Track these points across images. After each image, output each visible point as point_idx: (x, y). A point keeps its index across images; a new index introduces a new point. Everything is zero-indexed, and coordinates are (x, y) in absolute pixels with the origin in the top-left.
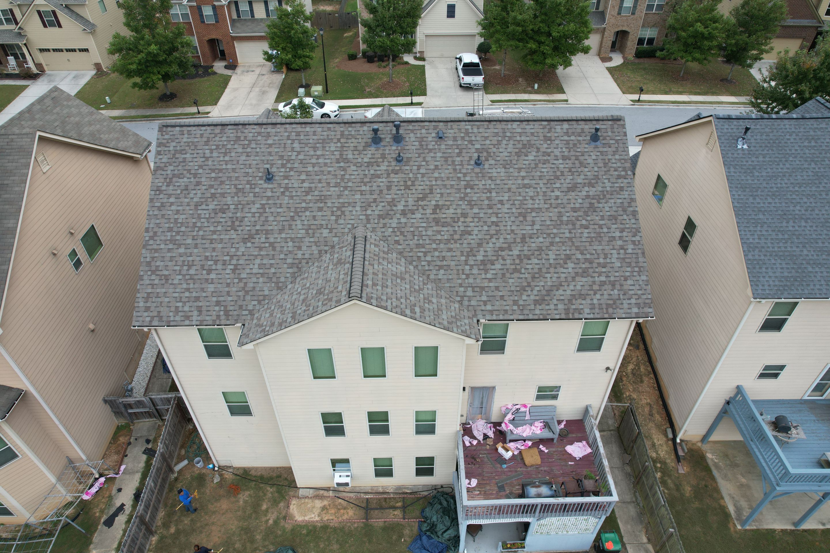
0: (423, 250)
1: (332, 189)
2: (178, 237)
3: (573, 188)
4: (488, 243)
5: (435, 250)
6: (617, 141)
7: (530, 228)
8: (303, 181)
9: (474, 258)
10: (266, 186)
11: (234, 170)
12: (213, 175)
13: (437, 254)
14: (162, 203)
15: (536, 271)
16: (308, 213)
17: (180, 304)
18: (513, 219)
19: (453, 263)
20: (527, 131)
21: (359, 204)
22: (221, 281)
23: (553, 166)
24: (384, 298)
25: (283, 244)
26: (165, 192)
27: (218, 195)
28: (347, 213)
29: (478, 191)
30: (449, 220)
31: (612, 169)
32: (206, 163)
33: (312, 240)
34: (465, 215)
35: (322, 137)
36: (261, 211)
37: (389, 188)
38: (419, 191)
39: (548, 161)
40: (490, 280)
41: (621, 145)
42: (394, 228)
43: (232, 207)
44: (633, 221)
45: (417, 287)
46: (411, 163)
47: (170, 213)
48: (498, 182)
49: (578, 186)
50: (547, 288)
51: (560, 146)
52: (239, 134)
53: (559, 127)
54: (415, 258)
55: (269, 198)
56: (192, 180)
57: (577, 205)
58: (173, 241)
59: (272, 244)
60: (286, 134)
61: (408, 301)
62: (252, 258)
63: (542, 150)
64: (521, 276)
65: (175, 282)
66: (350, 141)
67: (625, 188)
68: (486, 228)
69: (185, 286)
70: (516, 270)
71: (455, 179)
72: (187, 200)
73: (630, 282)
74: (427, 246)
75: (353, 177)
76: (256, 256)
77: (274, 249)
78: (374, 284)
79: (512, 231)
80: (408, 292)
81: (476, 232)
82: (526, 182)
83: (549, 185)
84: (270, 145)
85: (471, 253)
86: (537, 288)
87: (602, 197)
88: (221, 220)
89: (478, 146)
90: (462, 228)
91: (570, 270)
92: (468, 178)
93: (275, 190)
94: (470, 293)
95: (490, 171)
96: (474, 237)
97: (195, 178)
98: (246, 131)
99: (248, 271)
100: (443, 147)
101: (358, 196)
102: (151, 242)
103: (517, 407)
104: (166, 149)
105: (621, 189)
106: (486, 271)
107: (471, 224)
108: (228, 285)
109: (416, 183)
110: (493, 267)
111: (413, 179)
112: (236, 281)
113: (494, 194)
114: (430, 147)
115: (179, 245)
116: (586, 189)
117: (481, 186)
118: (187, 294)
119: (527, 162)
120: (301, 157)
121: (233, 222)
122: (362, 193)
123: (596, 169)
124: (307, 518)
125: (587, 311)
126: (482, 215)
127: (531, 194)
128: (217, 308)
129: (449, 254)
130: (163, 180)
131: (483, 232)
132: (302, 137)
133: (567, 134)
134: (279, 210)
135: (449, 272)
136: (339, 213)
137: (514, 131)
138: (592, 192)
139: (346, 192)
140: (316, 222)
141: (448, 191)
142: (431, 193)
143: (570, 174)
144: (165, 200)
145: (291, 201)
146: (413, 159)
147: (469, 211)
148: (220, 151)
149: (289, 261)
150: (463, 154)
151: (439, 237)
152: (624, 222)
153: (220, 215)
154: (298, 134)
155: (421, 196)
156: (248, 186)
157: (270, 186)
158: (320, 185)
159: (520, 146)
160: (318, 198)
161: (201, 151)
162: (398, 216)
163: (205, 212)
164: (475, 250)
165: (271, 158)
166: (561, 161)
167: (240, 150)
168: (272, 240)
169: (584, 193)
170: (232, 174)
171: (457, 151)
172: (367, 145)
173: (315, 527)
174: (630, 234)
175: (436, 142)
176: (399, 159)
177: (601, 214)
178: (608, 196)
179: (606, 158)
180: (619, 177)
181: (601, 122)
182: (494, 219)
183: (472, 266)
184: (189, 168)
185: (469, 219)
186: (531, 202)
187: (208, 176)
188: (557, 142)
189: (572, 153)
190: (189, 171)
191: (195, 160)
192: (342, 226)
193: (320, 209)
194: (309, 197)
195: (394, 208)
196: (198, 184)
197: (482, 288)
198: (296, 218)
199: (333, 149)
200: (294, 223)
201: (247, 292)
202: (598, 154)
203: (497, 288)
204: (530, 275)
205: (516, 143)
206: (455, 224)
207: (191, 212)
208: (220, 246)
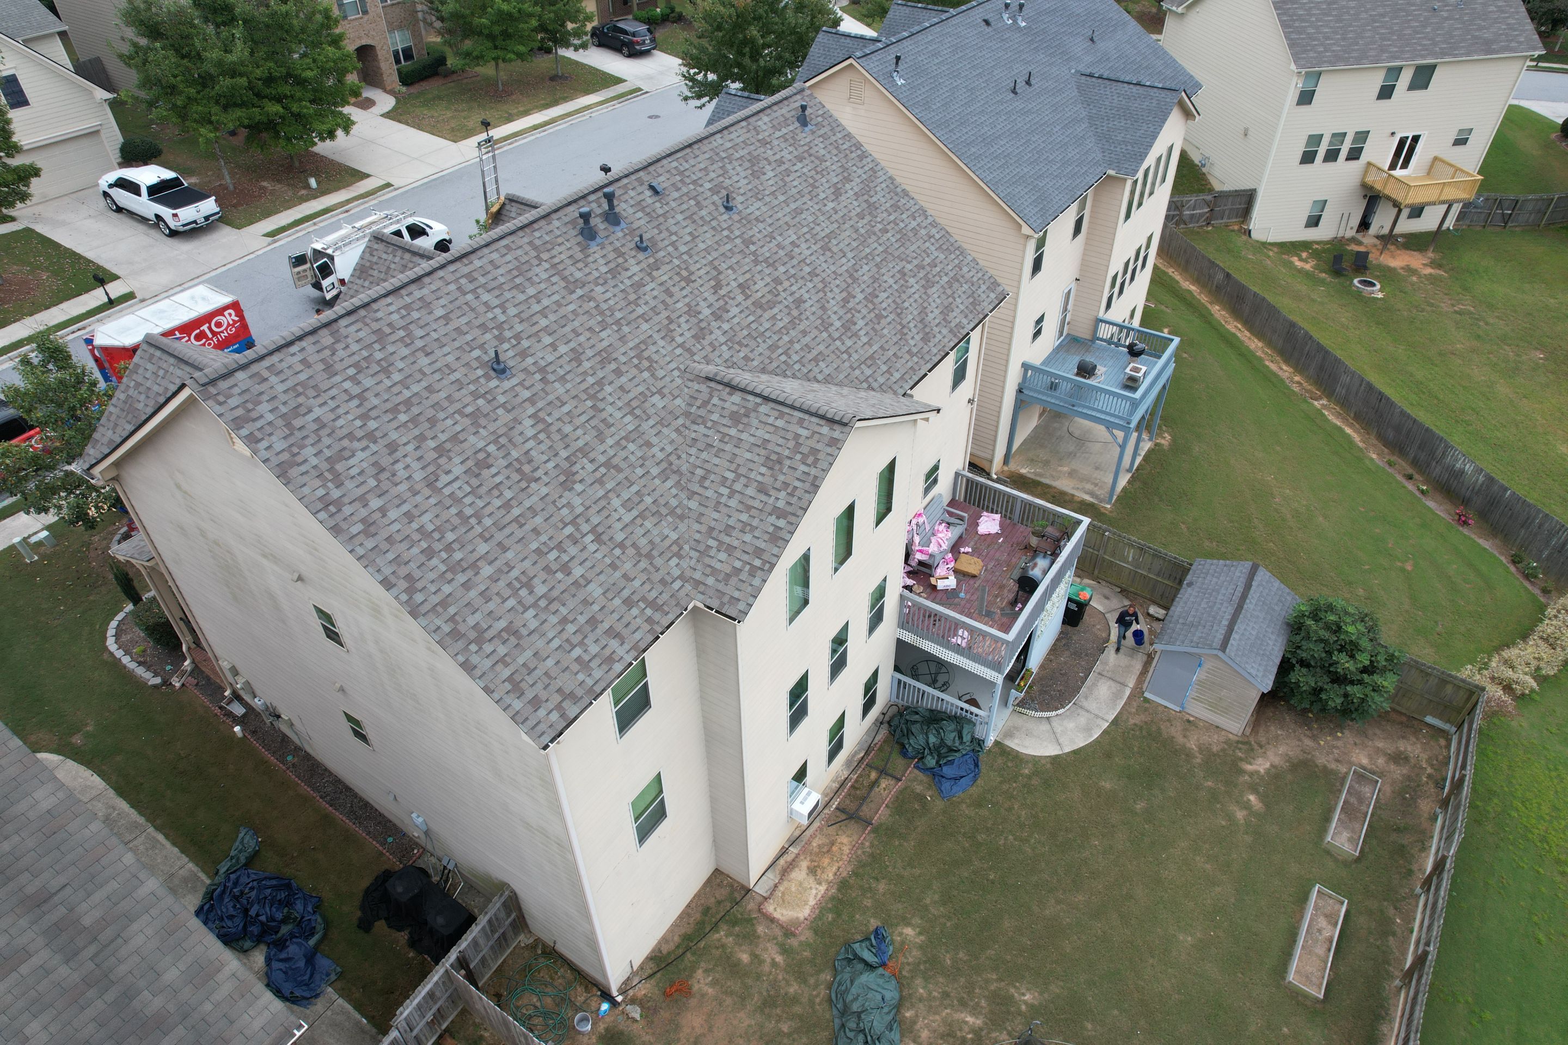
0: (780, 351)
1: (604, 334)
2: (458, 556)
4: (828, 302)
5: (791, 342)
6: (823, 117)
7: (845, 260)
8: (554, 346)
9: (833, 328)
10: (507, 385)
11: (429, 389)
12: (403, 418)
13: (797, 347)
14: (363, 521)
15: (893, 306)
16: (608, 389)
17: (577, 652)
18: (822, 258)
19: (821, 347)
20: (737, 141)
21: (656, 337)
22: (597, 570)
23: (798, 174)
25: (623, 454)
26: (346, 500)
27: (448, 446)
28: (655, 357)
29: (761, 243)
30: (769, 297)
31: (848, 152)
32: (368, 405)
33: (651, 422)
34: (777, 281)
35: (510, 266)
36: (541, 426)
37: (668, 292)
38: (706, 278)
39: (789, 170)
40: (869, 343)
41: (830, 120)
42: (725, 343)
43: (492, 448)
44: (912, 202)
46: (661, 245)
47: (396, 526)
48: (769, 221)
49: (839, 186)
50: (917, 319)
51: (782, 146)
52: (375, 326)
53: (761, 123)
54: (784, 367)
55: (532, 400)
56: (374, 448)
57: (858, 210)
58: (454, 568)
59: (607, 464)
60: (452, 287)
62: (603, 503)
63: (771, 159)
64: (889, 319)
65: (533, 624)
66: (554, 252)
67: (875, 169)
68: (810, 285)
69: (554, 619)
70: (879, 317)
71: (725, 240)
72: (403, 487)
73: (965, 269)
74: (780, 343)
75: (611, 302)
76: (605, 496)
77: (619, 470)
79: (834, 272)
81: (806, 296)
82: (793, 206)
83: (815, 200)
84: (446, 318)
85: (825, 323)
86: (912, 325)
87: (867, 189)
88: (498, 479)
89: (708, 185)
90: (791, 299)
91: (917, 287)
92: (737, 233)
93: (527, 384)
94: (868, 372)
95: (748, 211)
96: (810, 303)
97: (375, 442)
98: (379, 315)
99: (619, 526)
100: (673, 204)
101: (645, 326)
102: (419, 597)
104: (259, 424)
105: (873, 171)
106: (856, 335)
107: (794, 288)
108: (613, 566)
109: (692, 269)
110: (858, 327)
111: (683, 266)
112: (617, 552)
113: (779, 239)
114: (660, 211)
115: (474, 566)
116: (848, 186)
117: (758, 236)
118: (571, 628)
119: (772, 182)
120: (512, 311)
121: (519, 471)
122: (644, 318)
123: (835, 158)
124: (812, 902)
125: (965, 321)
126: (792, 271)
127: (810, 219)
128: (635, 611)
129: (808, 339)
130: (318, 483)
131: (813, 291)
132: (482, 280)
133: (775, 128)
134: (566, 409)
135: (829, 359)
136: (646, 364)
137: (725, 147)
138: (855, 187)
139: (626, 329)
140: (631, 395)
141: (734, 260)
142: (720, 273)
143: (820, 176)
144: (364, 513)
145: (569, 386)
146: (657, 238)
147: (777, 274)
148: (371, 371)
149: (655, 471)
150: (703, 204)
151: (781, 324)
152: (906, 207)
153: (486, 473)
154: (471, 278)
155: (713, 283)
156: (481, 402)
157: (514, 381)
158: (582, 339)
159: (747, 164)
160: (598, 358)
161: (334, 392)
162: (713, 324)
163: (456, 485)
164: (825, 317)
165: (469, 337)
166: (799, 165)
167: (405, 351)
168: (602, 459)
169: (851, 193)
170: (435, 398)
171: (692, 202)
172: (584, 248)
173: (833, 898)
174: (922, 218)
175: (660, 201)
176: (642, 248)
177: (883, 208)
178: (872, 185)
179: (831, 141)
180: (861, 158)
181: (791, 100)
182: (807, 269)
183: (839, 338)
184: (345, 431)
185: (786, 284)
186: (818, 229)
187: (395, 424)
188: (775, 143)
189: (800, 149)
190: (351, 436)
191: (341, 411)
192: (668, 379)
193: (618, 373)
194: (587, 365)
195: (701, 317)
196: (392, 447)
197: (871, 357)
198: (601, 405)
199: (544, 276)
200: (604, 415)
201: (649, 556)
202: (821, 139)
203: (882, 348)
204: (894, 315)
205: (740, 162)
206: (779, 298)
207: (433, 501)
208: (538, 520)
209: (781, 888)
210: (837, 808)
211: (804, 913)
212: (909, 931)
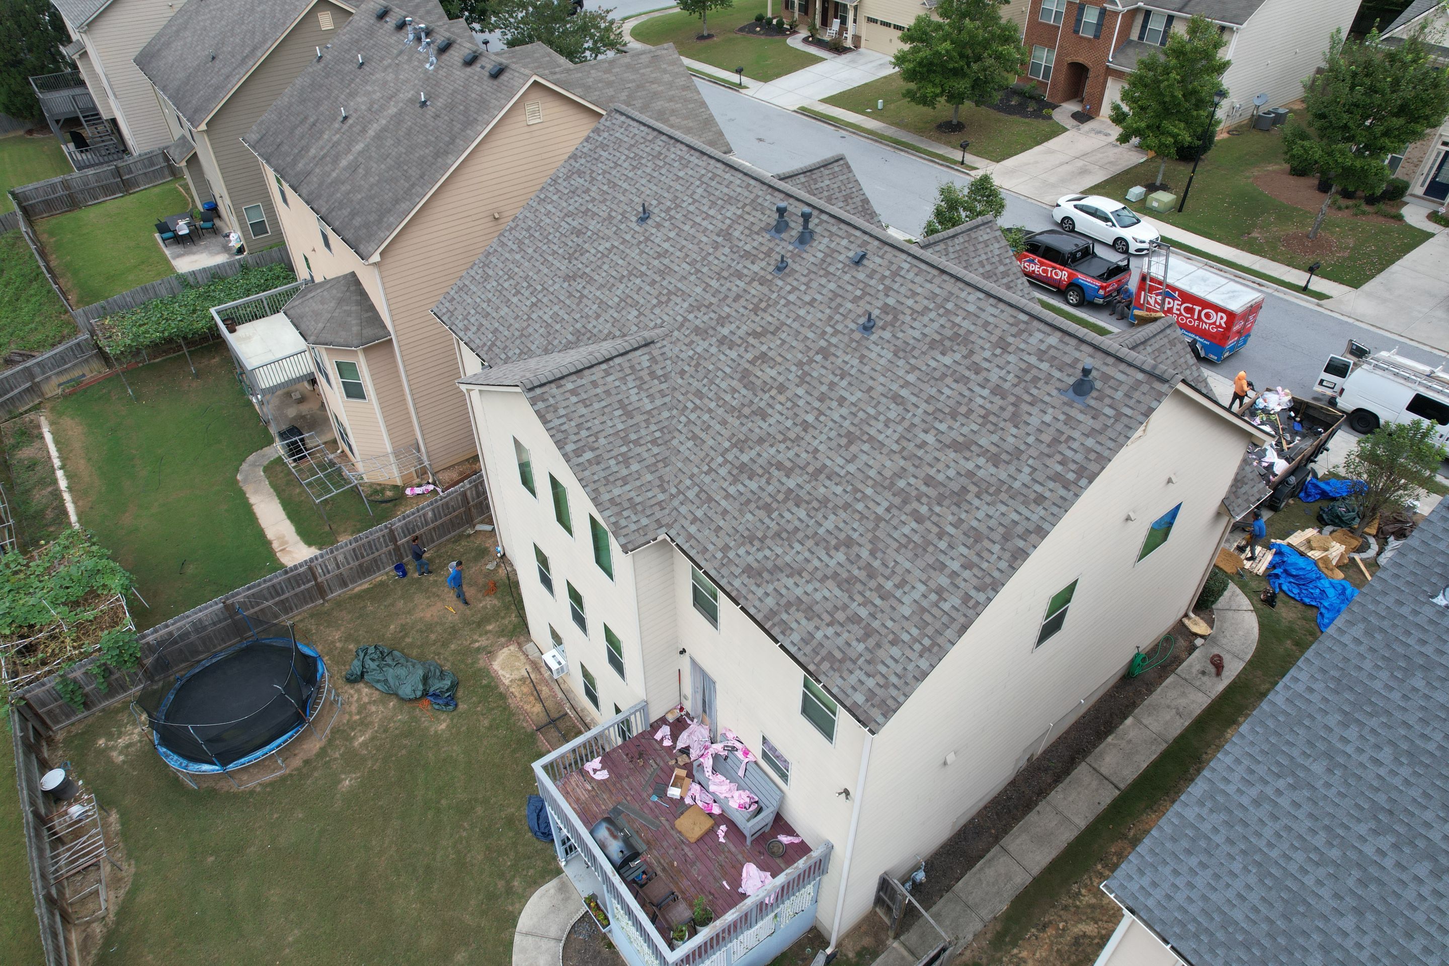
0: (698, 402)
1: (685, 265)
2: (527, 241)
3: (962, 446)
4: (772, 446)
5: (710, 411)
6: (1119, 415)
7: (841, 461)
8: (668, 239)
9: (738, 454)
10: (634, 225)
11: (625, 191)
12: (605, 188)
13: (706, 417)
14: (546, 197)
15: (790, 527)
16: (638, 281)
17: (473, 312)
18: (833, 434)
19: (711, 442)
20: (983, 315)
21: (691, 300)
22: (516, 310)
23: (966, 393)
24: (562, 412)
25: (589, 303)
26: (557, 186)
27: (590, 213)
28: (671, 304)
29: (830, 366)
30: (758, 383)
31: (1059, 457)
32: (612, 171)
33: (615, 315)
34: (782, 389)
35: (731, 193)
36: (606, 252)
37: (738, 297)
38: (763, 323)
39: (966, 380)
40: (728, 496)
41: (1119, 427)
42: (696, 353)
43: (589, 233)
44: (1003, 565)
45: (633, 437)
46: (789, 280)
47: (543, 210)
48: (866, 369)
49: (974, 448)
50: (779, 562)
51: (1009, 368)
52: (664, 151)
53: (1040, 336)
54: (681, 406)
55: (624, 241)
56: (587, 184)
57: (941, 477)
58: (520, 243)
59: (582, 296)
61: (592, 439)
62: (556, 301)
63: (976, 358)
64: (767, 521)
65: (488, 287)
66: (754, 213)
67: (1047, 504)
68: (789, 423)
69: (490, 295)
70: (767, 508)
71: (819, 332)
72: (564, 205)
73: (895, 651)
74: (706, 401)
75: (716, 262)
76: (561, 301)
77: (578, 305)
78: (574, 392)
79: (816, 450)
80: (611, 431)
81: (772, 421)
82: (904, 392)
83: (929, 419)
84: (678, 179)
85: (741, 445)
86: (767, 552)
87: (992, 490)
88: (570, 244)
89: (891, 301)
90: (762, 404)
91: (832, 563)
92: (834, 340)
93: (636, 235)
94: (691, 494)
95: (872, 346)
96: (765, 426)
97: (590, 183)
98: (672, 149)
99: (541, 313)
100: (847, 277)
101: (698, 290)
102: (507, 234)
103: (738, 745)
104: (596, 137)
105: (1040, 499)
106: (735, 480)
107: (778, 407)
108: (517, 317)
109: (770, 310)
110: (747, 482)
111: (771, 302)
112: (525, 317)
113: (844, 383)
114: (831, 269)
115: (521, 250)
116: (981, 461)
117: (839, 362)
118: (485, 305)
119: (933, 364)
120: (692, 208)
121: (576, 251)
122: (707, 288)
123: (1031, 440)
124: (501, 672)
126: (801, 403)
127: (892, 415)
128: (490, 336)
129: (718, 427)
130: (566, 172)
131: (781, 428)
132: (713, 183)
133: (1041, 355)
134: (620, 262)
135: (696, 450)
136: (664, 299)
137: (964, 305)
138: (987, 471)
139: (693, 278)
140: (636, 297)
141: (794, 343)
142: (773, 333)
143: (980, 421)
144: (550, 195)
145: (638, 257)
146: (796, 276)
147: (791, 386)
148: (633, 163)
149: (578, 326)
150: (861, 303)
151: (728, 398)
152: (985, 554)
153: (574, 236)
154: (713, 177)
155: (759, 330)
156: (620, 217)
157: (637, 228)
158: (678, 254)
159: (948, 333)
160: (662, 268)
161: (618, 155)
162: (714, 339)
163: (566, 226)
164: (750, 443)
165: (666, 195)
166: (986, 392)
167: (649, 171)
168: (586, 292)
169: (970, 466)
170: (620, 196)
171: (858, 293)
172: (766, 229)
173: (497, 687)
174: (975, 581)
175: (845, 265)
176: (781, 267)
177: (963, 516)
178: (1004, 496)
179: (1068, 432)
180: (1057, 478)
181: (1123, 367)
182: (810, 418)
183: (726, 461)
184: (595, 169)
185: (781, 398)
186: (880, 426)
187: (601, 186)
188: (1011, 358)
189: (1018, 391)
190: (592, 172)
191: (607, 162)
192: (653, 317)
193: (653, 283)
194: (656, 262)
195: (719, 328)
196: (587, 191)
197: (710, 499)
198: (625, 280)
199: (729, 214)
200: (618, 284)
201: (522, 336)
202: (1062, 417)
203: (725, 512)
204: (776, 528)
205: (948, 325)
206: (760, 393)
207: (557, 220)
208: (546, 271)
209: (522, 657)
210: (566, 714)
211: (496, 665)
212: (443, 726)
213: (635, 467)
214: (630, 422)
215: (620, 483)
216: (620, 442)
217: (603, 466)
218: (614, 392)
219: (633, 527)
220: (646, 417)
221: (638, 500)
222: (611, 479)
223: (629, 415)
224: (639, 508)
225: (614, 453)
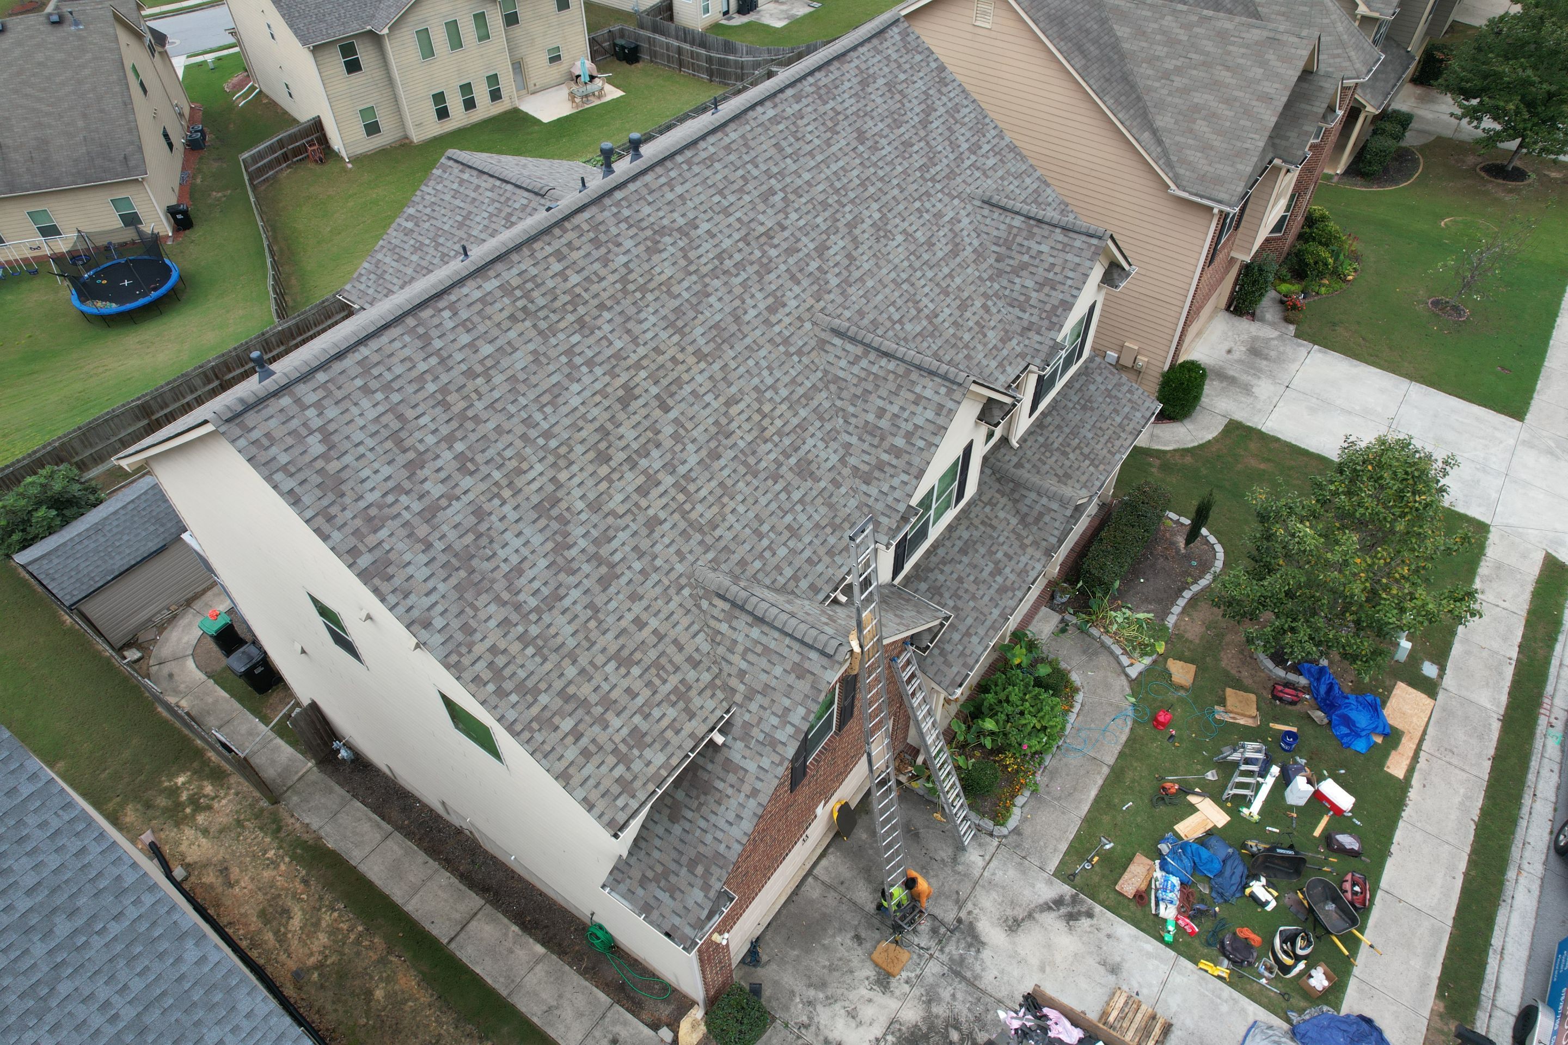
24: (439, 187)
45: (441, 240)
61: (425, 218)
78: (462, 182)
80: (439, 224)
213: (415, 258)
214: (454, 231)
215: (396, 257)
216: (431, 235)
217: (405, 238)
218: (476, 204)
219: (363, 287)
220: (465, 236)
221: (387, 277)
222: (397, 250)
223: (461, 225)
224: (381, 281)
225: (420, 238)
